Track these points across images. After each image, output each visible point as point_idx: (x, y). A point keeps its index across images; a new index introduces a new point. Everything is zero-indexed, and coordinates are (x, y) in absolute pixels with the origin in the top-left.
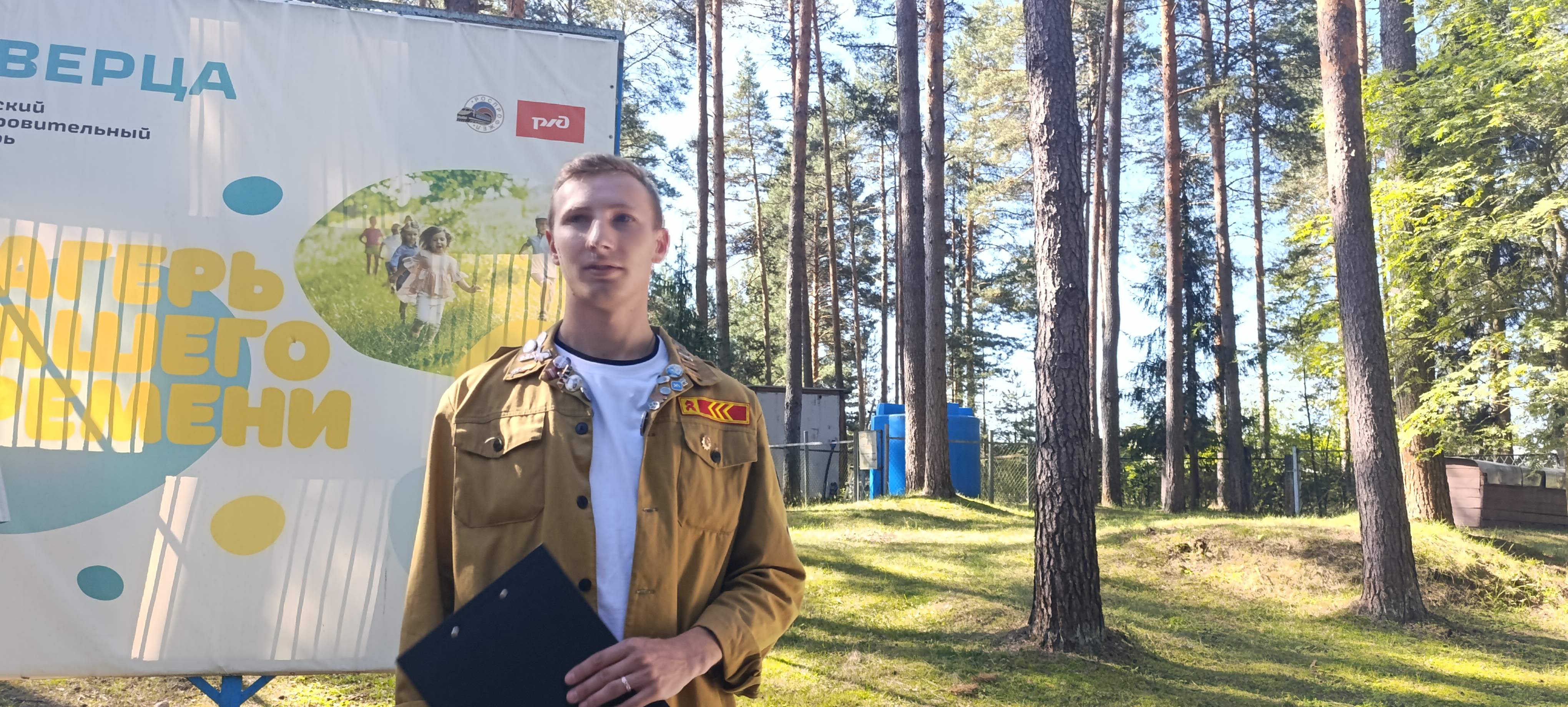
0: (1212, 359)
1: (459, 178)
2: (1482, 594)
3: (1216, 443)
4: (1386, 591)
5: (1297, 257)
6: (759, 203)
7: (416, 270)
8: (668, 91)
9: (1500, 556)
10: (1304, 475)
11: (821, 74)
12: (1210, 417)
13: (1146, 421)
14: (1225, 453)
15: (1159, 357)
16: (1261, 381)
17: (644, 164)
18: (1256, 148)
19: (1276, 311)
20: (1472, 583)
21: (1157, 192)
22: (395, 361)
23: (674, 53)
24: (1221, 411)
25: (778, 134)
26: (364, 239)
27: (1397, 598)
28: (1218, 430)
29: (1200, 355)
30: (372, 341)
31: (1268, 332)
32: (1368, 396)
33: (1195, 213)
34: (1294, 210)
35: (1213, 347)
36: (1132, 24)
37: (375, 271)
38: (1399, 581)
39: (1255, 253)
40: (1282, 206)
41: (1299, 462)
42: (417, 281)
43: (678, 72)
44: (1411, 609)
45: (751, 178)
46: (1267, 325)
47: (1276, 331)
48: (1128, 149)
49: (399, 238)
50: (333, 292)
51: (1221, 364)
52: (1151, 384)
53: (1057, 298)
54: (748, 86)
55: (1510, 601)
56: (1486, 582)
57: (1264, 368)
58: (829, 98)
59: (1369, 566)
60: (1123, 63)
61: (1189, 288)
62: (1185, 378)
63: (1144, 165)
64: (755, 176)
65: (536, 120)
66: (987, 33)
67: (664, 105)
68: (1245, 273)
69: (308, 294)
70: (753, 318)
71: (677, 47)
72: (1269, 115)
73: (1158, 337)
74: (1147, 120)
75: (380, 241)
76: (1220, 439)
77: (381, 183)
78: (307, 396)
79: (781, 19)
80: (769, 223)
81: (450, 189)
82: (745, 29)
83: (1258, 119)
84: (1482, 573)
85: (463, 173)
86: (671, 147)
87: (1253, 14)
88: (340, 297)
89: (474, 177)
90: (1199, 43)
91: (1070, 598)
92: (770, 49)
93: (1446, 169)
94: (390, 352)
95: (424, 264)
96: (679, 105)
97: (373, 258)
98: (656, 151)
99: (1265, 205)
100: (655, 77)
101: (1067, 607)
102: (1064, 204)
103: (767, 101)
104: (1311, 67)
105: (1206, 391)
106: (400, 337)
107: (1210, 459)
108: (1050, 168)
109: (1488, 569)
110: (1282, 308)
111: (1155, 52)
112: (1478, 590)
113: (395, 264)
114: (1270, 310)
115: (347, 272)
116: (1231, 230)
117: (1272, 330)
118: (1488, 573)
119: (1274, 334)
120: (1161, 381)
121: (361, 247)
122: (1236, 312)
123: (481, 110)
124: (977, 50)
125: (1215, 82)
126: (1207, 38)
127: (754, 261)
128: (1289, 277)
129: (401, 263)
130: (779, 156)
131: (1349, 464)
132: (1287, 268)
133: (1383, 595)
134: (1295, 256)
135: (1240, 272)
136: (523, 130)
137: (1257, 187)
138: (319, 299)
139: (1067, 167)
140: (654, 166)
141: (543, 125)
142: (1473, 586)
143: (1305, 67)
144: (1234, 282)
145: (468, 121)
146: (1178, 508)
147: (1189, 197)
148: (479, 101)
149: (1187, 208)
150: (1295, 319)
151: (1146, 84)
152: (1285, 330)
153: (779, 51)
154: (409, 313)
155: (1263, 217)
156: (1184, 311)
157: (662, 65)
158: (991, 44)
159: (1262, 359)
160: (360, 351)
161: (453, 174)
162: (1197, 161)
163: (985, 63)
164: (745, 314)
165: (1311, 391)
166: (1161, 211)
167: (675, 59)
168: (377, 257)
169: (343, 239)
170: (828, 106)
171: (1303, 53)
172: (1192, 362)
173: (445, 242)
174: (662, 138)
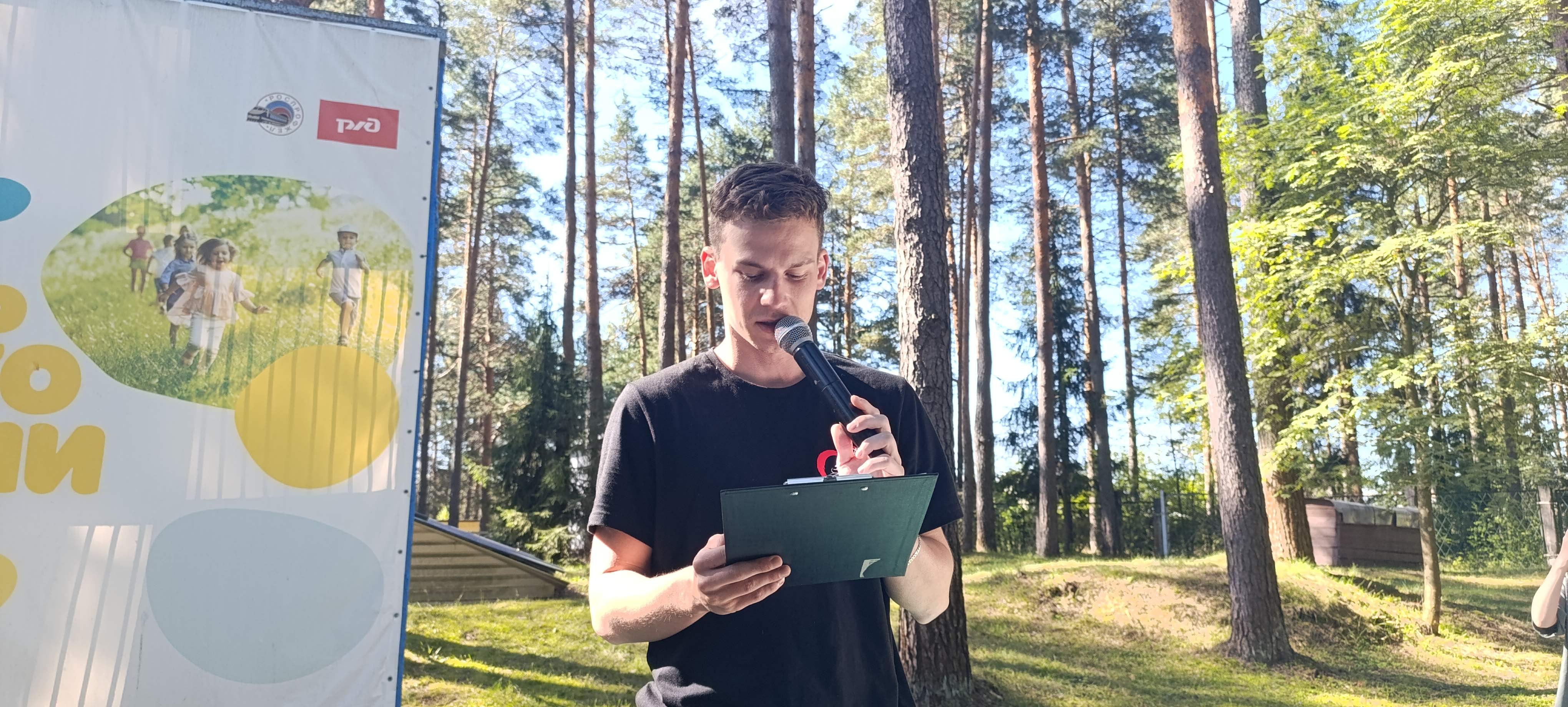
0: (1083, 404)
1: (248, 185)
2: (1345, 633)
3: (1088, 488)
4: (1255, 633)
5: (1161, 307)
6: (637, 247)
7: (192, 287)
8: (543, 131)
9: (1360, 594)
10: (1172, 519)
11: (698, 117)
12: (1080, 461)
13: (1020, 466)
14: (1097, 497)
15: (1031, 403)
16: (1129, 425)
17: (517, 206)
18: (1121, 200)
19: (1142, 358)
20: (1335, 622)
21: (1029, 240)
22: (161, 391)
23: (549, 94)
24: (1093, 456)
25: (656, 178)
26: (129, 252)
27: (1264, 639)
28: (1090, 474)
29: (1071, 401)
30: (134, 368)
31: (1134, 378)
32: (1231, 433)
33: (1065, 261)
34: (1156, 261)
35: (1083, 393)
36: (1002, 79)
37: (141, 288)
38: (1266, 621)
39: (1121, 302)
40: (1146, 257)
41: (1166, 505)
42: (192, 300)
43: (553, 113)
44: (1278, 650)
45: (629, 221)
46: (1134, 372)
47: (1142, 378)
48: (999, 199)
49: (172, 252)
50: (88, 312)
51: (1091, 409)
52: (1025, 428)
53: (919, 330)
54: (626, 129)
55: (1372, 639)
56: (1349, 620)
57: (1132, 413)
58: (706, 142)
59: (1237, 606)
60: (993, 114)
61: (1060, 334)
62: (1057, 423)
63: (1015, 215)
64: (633, 219)
65: (341, 122)
66: (863, 83)
67: (538, 145)
68: (1113, 322)
69: (57, 314)
70: (631, 365)
71: (552, 88)
72: (1131, 167)
73: (1030, 383)
74: (1017, 171)
75: (149, 254)
76: (1092, 484)
77: (153, 189)
78: (52, 431)
79: (658, 62)
80: (648, 268)
81: (237, 197)
82: (621, 71)
83: (1121, 173)
84: (1344, 611)
85: (252, 179)
86: (545, 188)
87: (1115, 72)
88: (97, 318)
89: (265, 184)
90: (1065, 97)
91: (936, 648)
92: (648, 92)
93: (1297, 209)
94: (155, 381)
95: (201, 281)
96: (553, 146)
97: (139, 274)
98: (530, 192)
99: (1130, 256)
100: (529, 117)
101: (932, 658)
102: (925, 231)
103: (645, 145)
104: (1170, 125)
105: (1077, 436)
106: (169, 363)
107: (1083, 503)
108: (912, 194)
109: (1350, 607)
110: (1147, 355)
111: (1025, 106)
112: (1341, 629)
113: (167, 280)
114: (1136, 356)
115: (107, 289)
116: (1098, 279)
117: (1140, 377)
118: (1349, 611)
119: (1141, 381)
120: (1034, 426)
121: (125, 260)
122: (1104, 358)
123: (277, 110)
124: (854, 99)
125: (1080, 131)
126: (1073, 91)
127: (633, 306)
128: (1154, 325)
129: (173, 279)
130: (657, 201)
131: (1214, 507)
132: (1152, 317)
133: (1252, 636)
134: (1158, 305)
135: (1108, 320)
136: (326, 131)
137: (1122, 238)
138: (69, 320)
139: (929, 194)
140: (528, 207)
141: (349, 127)
142: (1336, 625)
143: (1164, 123)
144: (1102, 330)
145: (260, 121)
146: (1052, 553)
147: (1058, 246)
148: (275, 99)
149: (1056, 256)
150: (1160, 366)
151: (1016, 137)
152: (1151, 377)
153: (656, 94)
154: (181, 336)
155: (1128, 267)
156: (1055, 357)
157: (537, 105)
158: (867, 94)
159: (1130, 403)
160: (119, 380)
161: (240, 180)
162: (1064, 211)
163: (862, 114)
164: (623, 361)
165: (1177, 437)
166: (1032, 257)
167: (550, 100)
168: (144, 272)
169: (103, 251)
170: (705, 150)
171: (1161, 111)
172: (1063, 407)
173: (228, 256)
174: (536, 179)
